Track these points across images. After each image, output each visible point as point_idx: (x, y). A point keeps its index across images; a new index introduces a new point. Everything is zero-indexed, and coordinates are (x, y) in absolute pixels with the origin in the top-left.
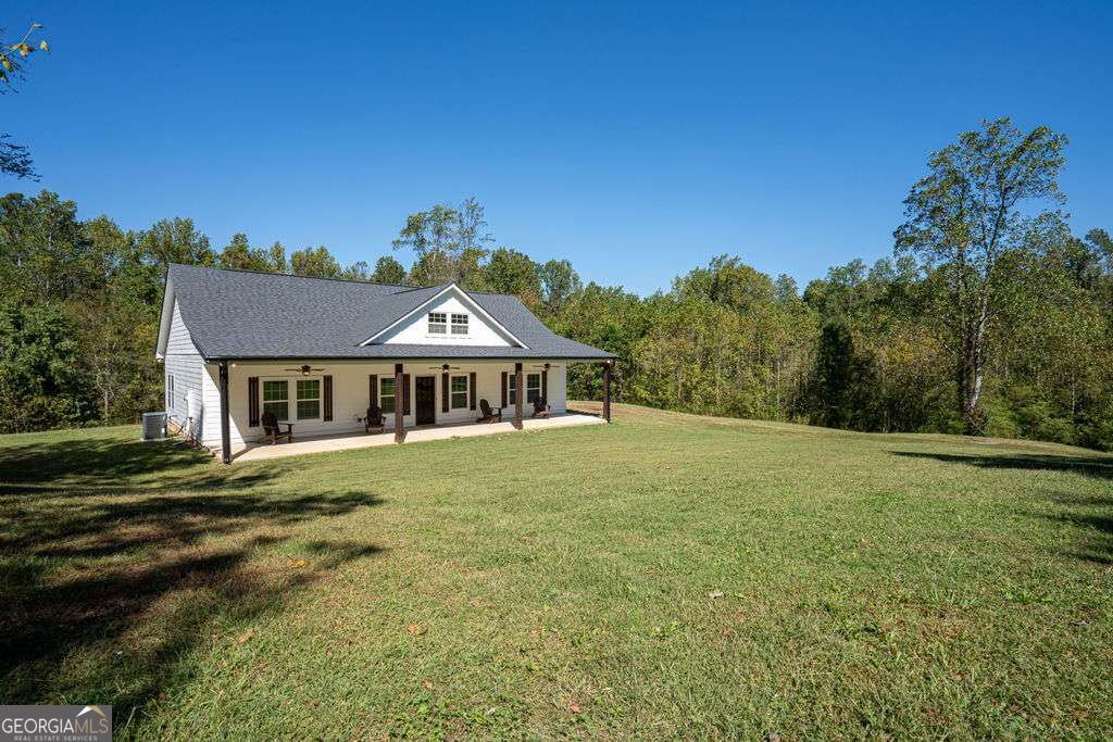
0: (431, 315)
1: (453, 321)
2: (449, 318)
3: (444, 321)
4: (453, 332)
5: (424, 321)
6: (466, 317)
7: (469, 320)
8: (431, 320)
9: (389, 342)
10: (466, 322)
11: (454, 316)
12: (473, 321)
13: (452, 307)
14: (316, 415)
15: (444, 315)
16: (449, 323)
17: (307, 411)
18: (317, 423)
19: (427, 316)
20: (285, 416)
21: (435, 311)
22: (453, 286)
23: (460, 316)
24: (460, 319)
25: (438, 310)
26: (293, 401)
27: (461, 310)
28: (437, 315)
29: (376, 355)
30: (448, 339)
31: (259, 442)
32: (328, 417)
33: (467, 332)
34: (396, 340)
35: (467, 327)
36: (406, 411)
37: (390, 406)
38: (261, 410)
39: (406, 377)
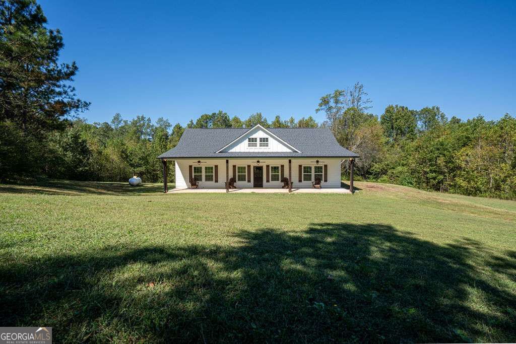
0: (249, 139)
1: (261, 141)
2: (258, 140)
3: (256, 141)
4: (260, 146)
5: (246, 142)
6: (267, 139)
7: (269, 140)
8: (249, 141)
9: (230, 151)
10: (267, 141)
11: (261, 139)
12: (271, 140)
13: (260, 135)
14: (212, 180)
15: (256, 139)
16: (258, 142)
17: (209, 178)
18: (213, 183)
19: (247, 139)
20: (201, 180)
21: (251, 137)
22: (259, 125)
23: (264, 139)
24: (264, 141)
25: (254, 136)
26: (203, 174)
27: (266, 136)
28: (253, 139)
29: (224, 156)
30: (258, 149)
31: (189, 188)
32: (216, 181)
33: (267, 146)
34: (233, 150)
35: (268, 143)
36: (249, 181)
37: (242, 178)
38: (193, 177)
39: (249, 166)
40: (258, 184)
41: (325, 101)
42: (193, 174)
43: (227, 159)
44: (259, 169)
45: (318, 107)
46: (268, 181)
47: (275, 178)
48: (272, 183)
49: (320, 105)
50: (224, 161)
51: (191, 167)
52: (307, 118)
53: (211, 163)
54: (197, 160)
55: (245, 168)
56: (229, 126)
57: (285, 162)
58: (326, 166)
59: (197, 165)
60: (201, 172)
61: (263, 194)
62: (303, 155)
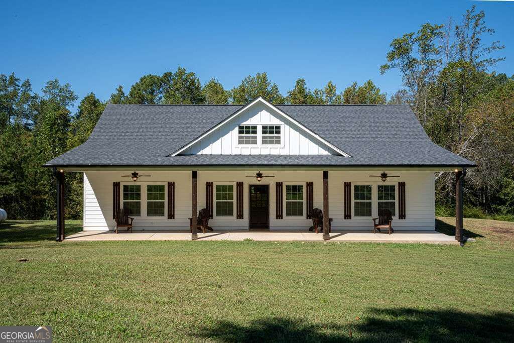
0: (241, 127)
1: (264, 132)
2: (259, 130)
3: (255, 132)
4: (264, 142)
5: (235, 133)
6: (278, 127)
7: (282, 130)
8: (240, 132)
9: (202, 152)
10: (279, 132)
11: (264, 127)
12: (285, 130)
13: (262, 119)
14: (162, 214)
15: (255, 127)
16: (259, 134)
17: (155, 210)
18: (162, 220)
19: (237, 129)
20: (138, 213)
21: (245, 124)
22: (260, 99)
23: (271, 127)
24: (272, 131)
25: (250, 122)
26: (144, 201)
27: (275, 122)
28: (248, 127)
29: (189, 163)
30: (259, 149)
31: (112, 231)
32: (171, 216)
33: (279, 142)
34: (207, 151)
35: (279, 137)
36: (240, 216)
37: (225, 210)
38: (122, 207)
39: (240, 185)
40: (259, 222)
41: (400, 49)
42: (122, 201)
43: (195, 169)
44: (260, 192)
45: (385, 61)
46: (279, 216)
47: (294, 210)
48: (288, 220)
49: (391, 56)
50: (189, 173)
51: (116, 185)
52: (361, 84)
53: (160, 178)
54: (130, 172)
55: (231, 188)
56: (198, 100)
57: (316, 176)
58: (402, 185)
59: (130, 182)
60: (138, 196)
61: (270, 243)
62: (353, 163)
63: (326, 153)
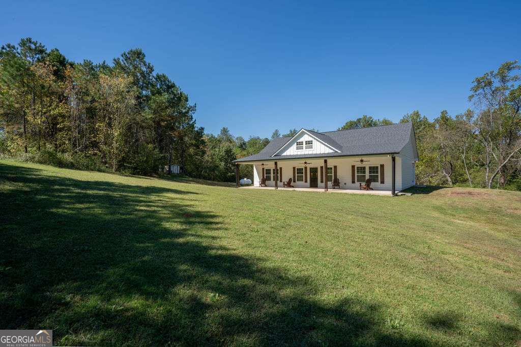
0: (297, 143)
1: (306, 144)
2: (304, 143)
3: (302, 144)
4: (306, 148)
5: (295, 146)
6: (312, 141)
7: (313, 143)
8: (297, 145)
9: (283, 154)
10: (312, 143)
11: (306, 142)
12: (315, 142)
13: (305, 138)
14: (278, 180)
15: (302, 142)
16: (304, 145)
17: (275, 179)
18: (278, 183)
19: (295, 144)
20: (270, 180)
21: (299, 141)
22: (303, 130)
24: (309, 143)
25: (300, 140)
26: (272, 175)
27: (310, 139)
28: (300, 142)
30: (305, 151)
32: (281, 181)
33: (312, 148)
34: (285, 154)
35: (312, 146)
36: (306, 181)
37: (300, 179)
38: (265, 177)
39: (306, 168)
40: (314, 184)
42: (265, 175)
43: (275, 161)
44: (314, 171)
46: (322, 182)
47: (329, 179)
61: (317, 192)
62: (342, 154)
63: (332, 151)
